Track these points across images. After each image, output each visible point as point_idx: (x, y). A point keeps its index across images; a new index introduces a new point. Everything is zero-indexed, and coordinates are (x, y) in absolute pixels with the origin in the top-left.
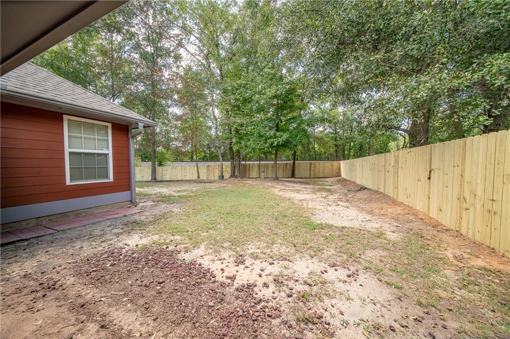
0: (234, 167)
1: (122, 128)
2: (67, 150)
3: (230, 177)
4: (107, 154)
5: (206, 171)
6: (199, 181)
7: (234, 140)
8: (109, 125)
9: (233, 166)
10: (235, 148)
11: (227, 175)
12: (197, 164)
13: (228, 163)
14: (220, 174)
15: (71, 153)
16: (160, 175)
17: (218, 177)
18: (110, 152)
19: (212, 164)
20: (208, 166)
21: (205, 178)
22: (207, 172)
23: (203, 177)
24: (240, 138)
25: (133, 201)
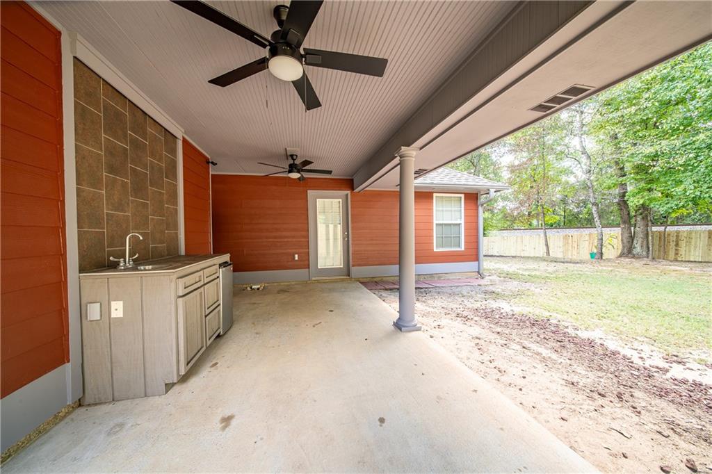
0: (632, 238)
1: (472, 197)
2: (435, 222)
3: (620, 256)
4: (459, 224)
5: (561, 244)
6: (548, 258)
7: (630, 188)
8: (462, 196)
9: (627, 235)
10: (634, 202)
11: (612, 251)
12: (546, 233)
13: (617, 232)
14: (595, 251)
15: (437, 224)
16: (485, 248)
17: (590, 256)
18: (462, 222)
19: (574, 232)
20: (566, 237)
21: (560, 256)
22: (564, 245)
23: (556, 252)
24: (651, 181)
25: (481, 272)
